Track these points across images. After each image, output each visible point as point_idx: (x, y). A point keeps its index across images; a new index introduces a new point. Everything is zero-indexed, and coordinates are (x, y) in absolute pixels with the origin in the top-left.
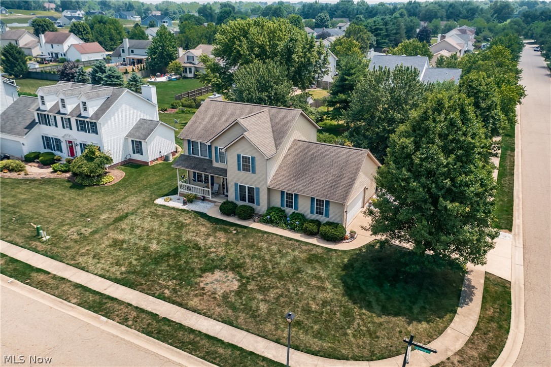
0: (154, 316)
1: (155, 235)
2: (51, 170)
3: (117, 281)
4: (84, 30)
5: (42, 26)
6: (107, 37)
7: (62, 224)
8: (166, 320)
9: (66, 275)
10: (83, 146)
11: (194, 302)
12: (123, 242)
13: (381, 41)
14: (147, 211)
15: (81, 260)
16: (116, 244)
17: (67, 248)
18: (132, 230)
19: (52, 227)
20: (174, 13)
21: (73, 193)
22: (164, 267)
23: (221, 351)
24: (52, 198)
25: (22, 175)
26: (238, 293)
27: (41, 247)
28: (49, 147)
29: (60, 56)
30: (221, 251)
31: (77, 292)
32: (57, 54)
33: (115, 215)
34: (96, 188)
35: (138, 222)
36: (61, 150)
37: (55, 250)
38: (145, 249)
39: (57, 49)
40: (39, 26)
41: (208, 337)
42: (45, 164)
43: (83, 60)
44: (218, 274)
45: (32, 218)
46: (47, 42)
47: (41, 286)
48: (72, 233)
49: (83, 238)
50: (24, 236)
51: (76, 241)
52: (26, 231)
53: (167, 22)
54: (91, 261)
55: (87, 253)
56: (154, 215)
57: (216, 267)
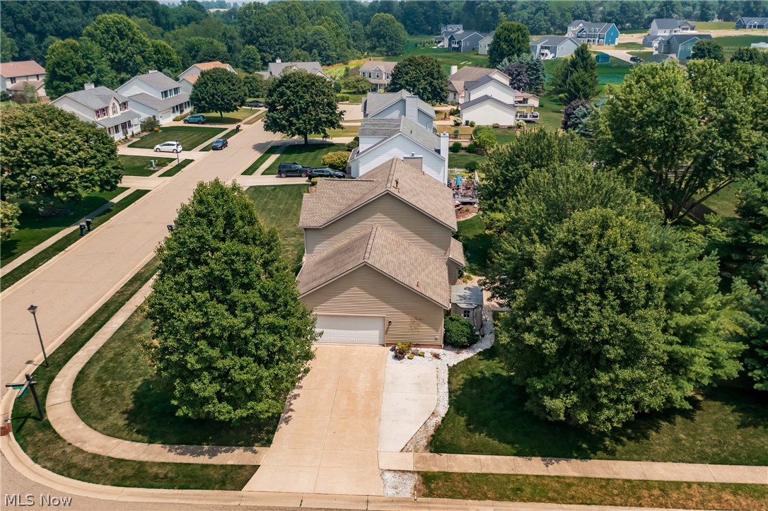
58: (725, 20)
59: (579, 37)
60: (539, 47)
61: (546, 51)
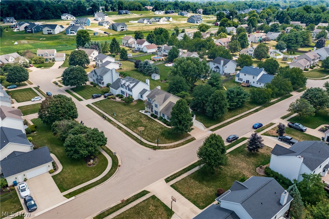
0: (127, 131)
1: (135, 118)
2: (121, 99)
3: (124, 125)
4: (153, 36)
5: (138, 34)
6: (160, 40)
7: (119, 113)
8: (129, 132)
9: (116, 123)
10: (129, 94)
11: (135, 131)
12: (128, 118)
13: (291, 46)
14: (136, 113)
15: (120, 120)
16: (127, 119)
17: (118, 118)
18: (131, 116)
19: (117, 113)
20: (210, 11)
21: (123, 107)
22: (133, 124)
23: (134, 138)
24: (119, 107)
25: (115, 100)
26: (143, 131)
27: (114, 117)
28: (122, 93)
29: (141, 50)
30: (145, 124)
31: (117, 125)
32: (140, 48)
33: (130, 113)
34: (129, 106)
35: (133, 115)
36: (124, 94)
37: (116, 118)
38: (132, 121)
39: (140, 46)
40: (137, 34)
41: (134, 136)
42: (120, 98)
43: (148, 52)
44: (142, 127)
45: (114, 111)
46: (137, 44)
47: (112, 123)
48: (120, 115)
49: (122, 117)
50: (111, 114)
51: (120, 117)
52: (112, 113)
53: (199, 21)
54: (121, 121)
55: (121, 120)
56: (137, 114)
57: (142, 126)
58: (113, 11)
59: (77, 23)
60: (69, 30)
61: (73, 32)
